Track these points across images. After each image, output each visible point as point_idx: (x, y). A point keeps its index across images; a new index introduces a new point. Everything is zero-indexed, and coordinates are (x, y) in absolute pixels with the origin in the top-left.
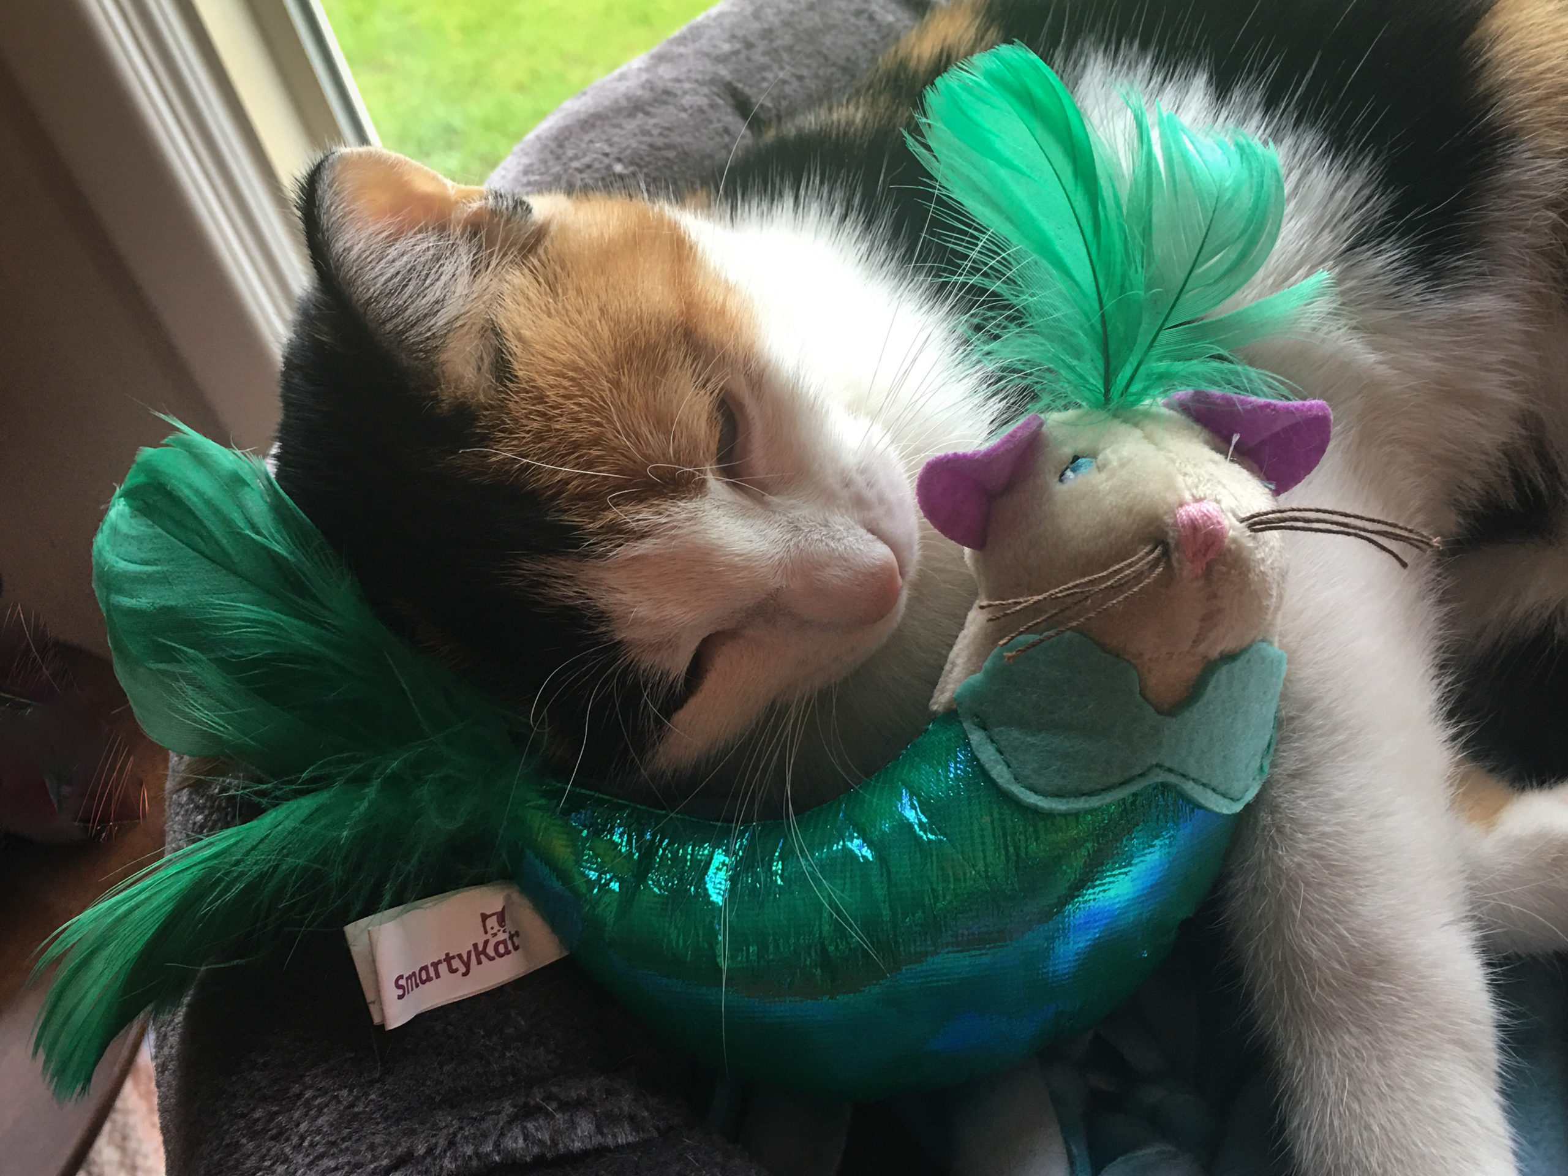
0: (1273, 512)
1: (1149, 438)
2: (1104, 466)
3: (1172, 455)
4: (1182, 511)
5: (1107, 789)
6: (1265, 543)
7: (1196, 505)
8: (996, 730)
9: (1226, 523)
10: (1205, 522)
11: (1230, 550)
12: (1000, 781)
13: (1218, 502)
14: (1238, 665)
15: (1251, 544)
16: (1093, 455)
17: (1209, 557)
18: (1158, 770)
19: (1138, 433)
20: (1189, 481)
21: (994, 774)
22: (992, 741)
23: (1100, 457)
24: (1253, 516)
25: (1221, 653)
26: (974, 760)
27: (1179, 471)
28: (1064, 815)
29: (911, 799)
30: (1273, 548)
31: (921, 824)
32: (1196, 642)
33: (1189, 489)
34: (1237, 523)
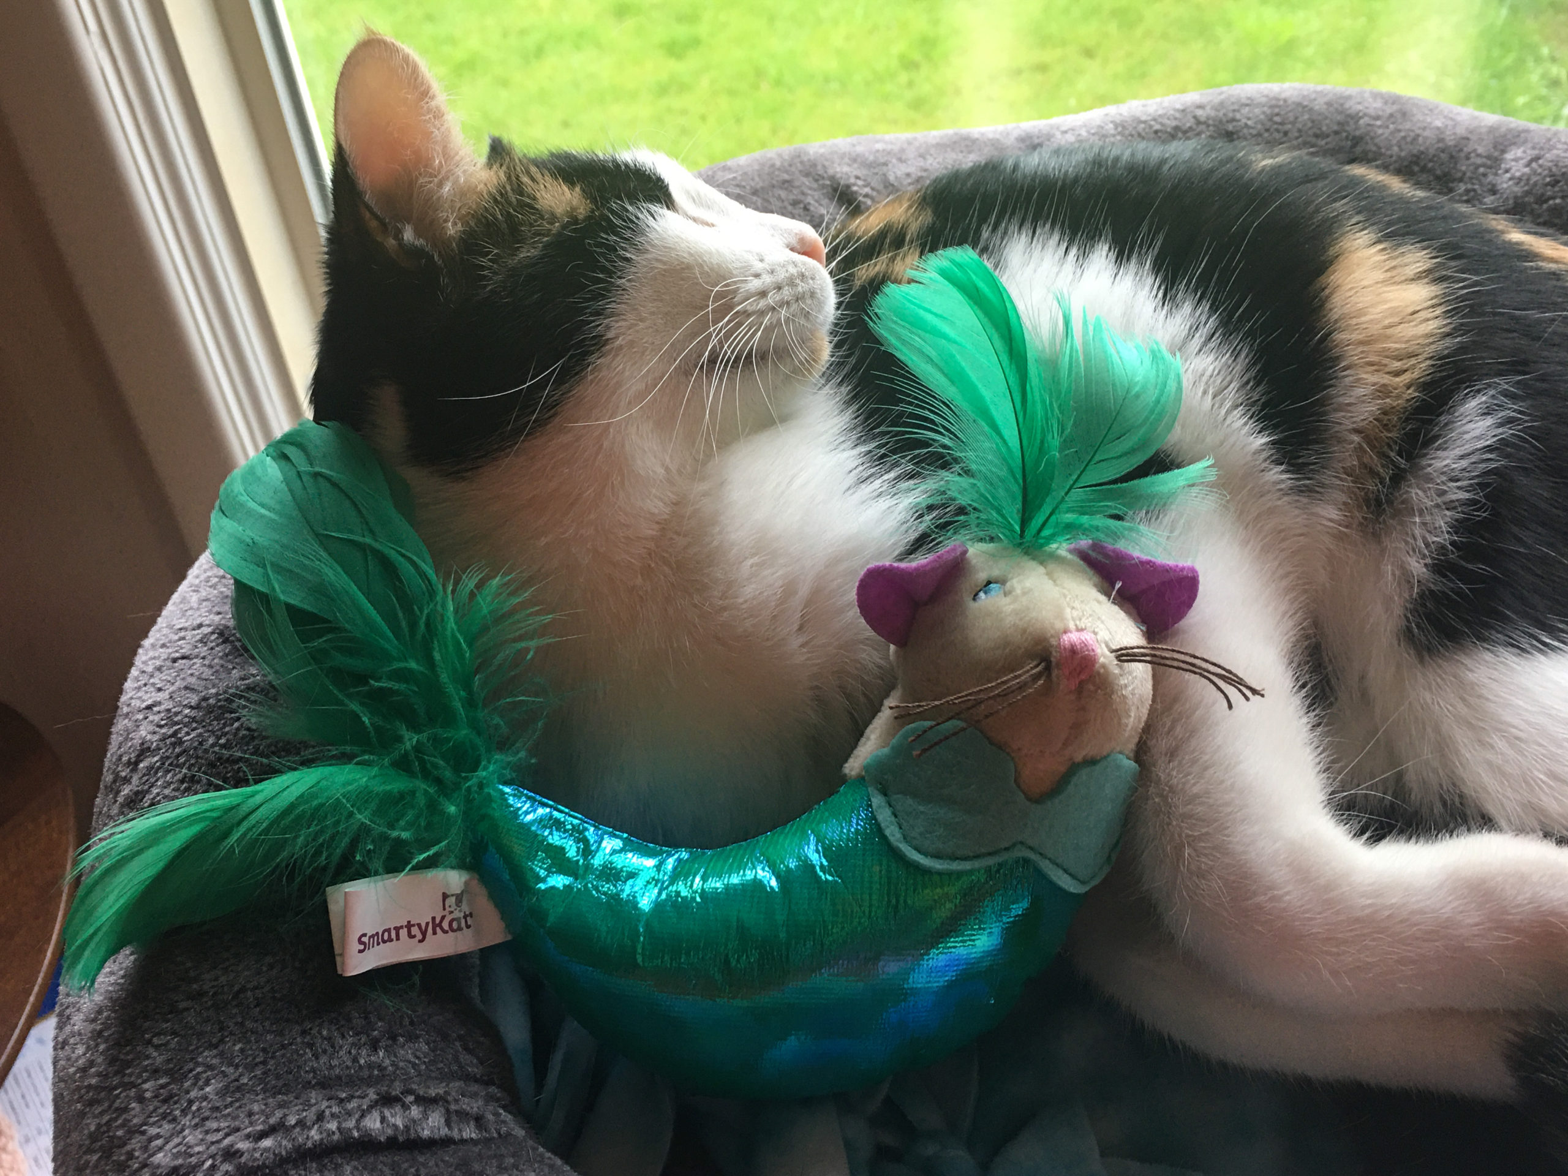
0: (1138, 647)
1: (1049, 575)
2: (1010, 592)
3: (1065, 591)
4: (1065, 637)
5: (977, 857)
6: (1130, 673)
7: (1078, 634)
8: (895, 796)
9: (1099, 651)
10: (1082, 648)
11: (1099, 673)
12: (892, 839)
13: (1095, 633)
14: (1098, 767)
15: (1117, 671)
16: (1002, 581)
17: (1083, 677)
18: (1019, 846)
19: (1041, 570)
20: (1075, 613)
21: (887, 832)
22: (890, 806)
23: (1008, 584)
24: (1121, 649)
25: (1084, 757)
26: (873, 818)
27: (1068, 604)
28: (940, 873)
29: (817, 845)
30: (1136, 677)
31: (822, 866)
32: (1066, 744)
33: (1073, 619)
34: (1108, 653)
